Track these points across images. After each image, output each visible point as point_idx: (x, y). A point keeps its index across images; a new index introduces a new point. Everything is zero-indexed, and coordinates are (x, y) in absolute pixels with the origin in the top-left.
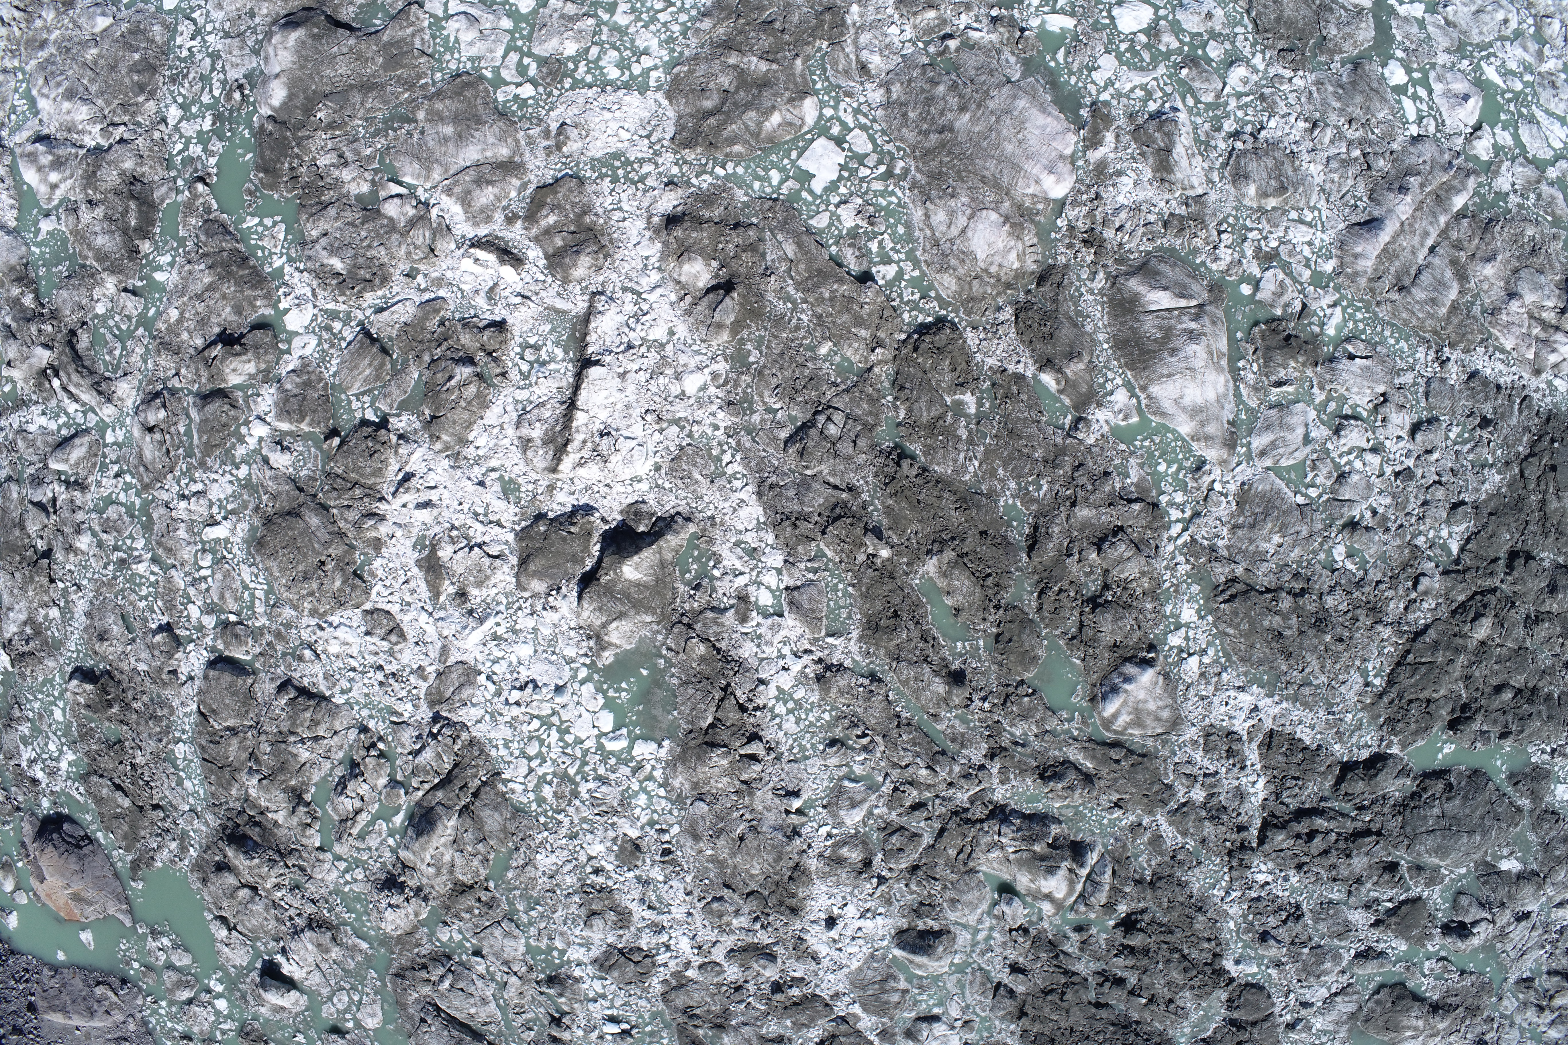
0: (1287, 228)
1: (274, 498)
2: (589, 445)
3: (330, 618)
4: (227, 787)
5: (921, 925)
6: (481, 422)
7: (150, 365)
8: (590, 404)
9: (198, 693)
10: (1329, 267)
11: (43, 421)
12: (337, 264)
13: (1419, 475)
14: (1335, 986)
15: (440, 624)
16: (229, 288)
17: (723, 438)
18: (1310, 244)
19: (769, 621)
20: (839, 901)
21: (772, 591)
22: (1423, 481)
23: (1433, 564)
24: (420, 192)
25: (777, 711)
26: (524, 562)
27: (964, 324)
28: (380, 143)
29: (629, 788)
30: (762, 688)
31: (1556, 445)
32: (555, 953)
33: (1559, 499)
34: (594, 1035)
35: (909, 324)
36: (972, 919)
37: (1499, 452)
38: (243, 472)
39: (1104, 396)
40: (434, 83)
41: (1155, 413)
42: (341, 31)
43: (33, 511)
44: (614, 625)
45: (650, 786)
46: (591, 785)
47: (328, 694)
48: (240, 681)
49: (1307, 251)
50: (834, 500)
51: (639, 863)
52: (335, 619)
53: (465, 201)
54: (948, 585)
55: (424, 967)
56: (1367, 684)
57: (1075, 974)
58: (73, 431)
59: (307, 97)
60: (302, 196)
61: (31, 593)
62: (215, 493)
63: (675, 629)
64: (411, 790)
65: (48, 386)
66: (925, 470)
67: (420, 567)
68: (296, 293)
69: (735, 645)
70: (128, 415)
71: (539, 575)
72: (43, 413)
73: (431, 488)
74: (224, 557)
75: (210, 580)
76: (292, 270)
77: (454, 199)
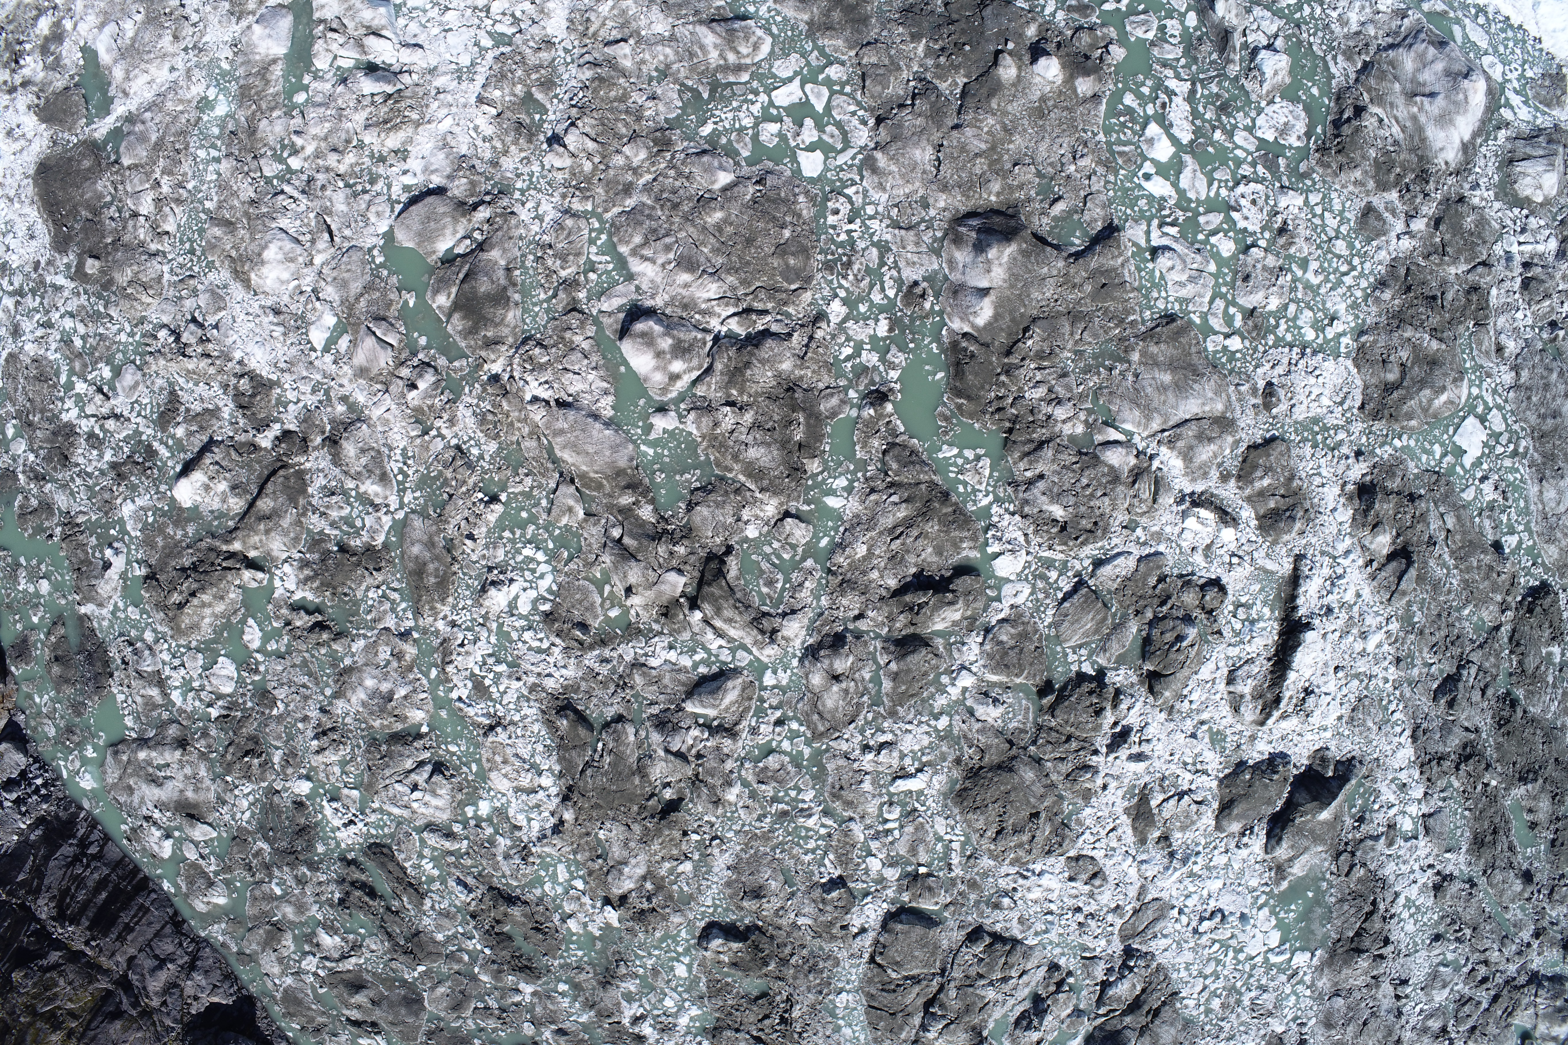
1: (982, 750)
2: (1295, 701)
3: (1031, 867)
4: (897, 1031)
6: (1195, 677)
7: (824, 601)
8: (1302, 665)
9: (873, 946)
11: (670, 655)
12: (1058, 512)
15: (1144, 867)
16: (932, 527)
17: (1391, 689)
19: (1409, 844)
21: (1413, 819)
24: (1136, 439)
25: (1403, 917)
26: (1225, 808)
27: (1558, 586)
28: (1093, 381)
29: (1283, 992)
30: (1396, 900)
35: (1524, 588)
38: (943, 723)
40: (1143, 322)
42: (1049, 249)
46: (1253, 994)
47: (1020, 937)
48: (926, 931)
50: (1466, 741)
52: (1038, 867)
53: (1187, 456)
54: (1534, 806)
58: (716, 670)
59: (1013, 320)
60: (1010, 431)
61: (655, 847)
62: (908, 744)
63: (1342, 858)
64: (1093, 1016)
65: (681, 617)
66: (1525, 712)
67: (1129, 815)
68: (1007, 536)
69: (1381, 866)
70: (795, 656)
71: (1238, 818)
72: (671, 647)
73: (1148, 741)
74: (915, 810)
75: (896, 833)
76: (1002, 511)
77: (1175, 453)
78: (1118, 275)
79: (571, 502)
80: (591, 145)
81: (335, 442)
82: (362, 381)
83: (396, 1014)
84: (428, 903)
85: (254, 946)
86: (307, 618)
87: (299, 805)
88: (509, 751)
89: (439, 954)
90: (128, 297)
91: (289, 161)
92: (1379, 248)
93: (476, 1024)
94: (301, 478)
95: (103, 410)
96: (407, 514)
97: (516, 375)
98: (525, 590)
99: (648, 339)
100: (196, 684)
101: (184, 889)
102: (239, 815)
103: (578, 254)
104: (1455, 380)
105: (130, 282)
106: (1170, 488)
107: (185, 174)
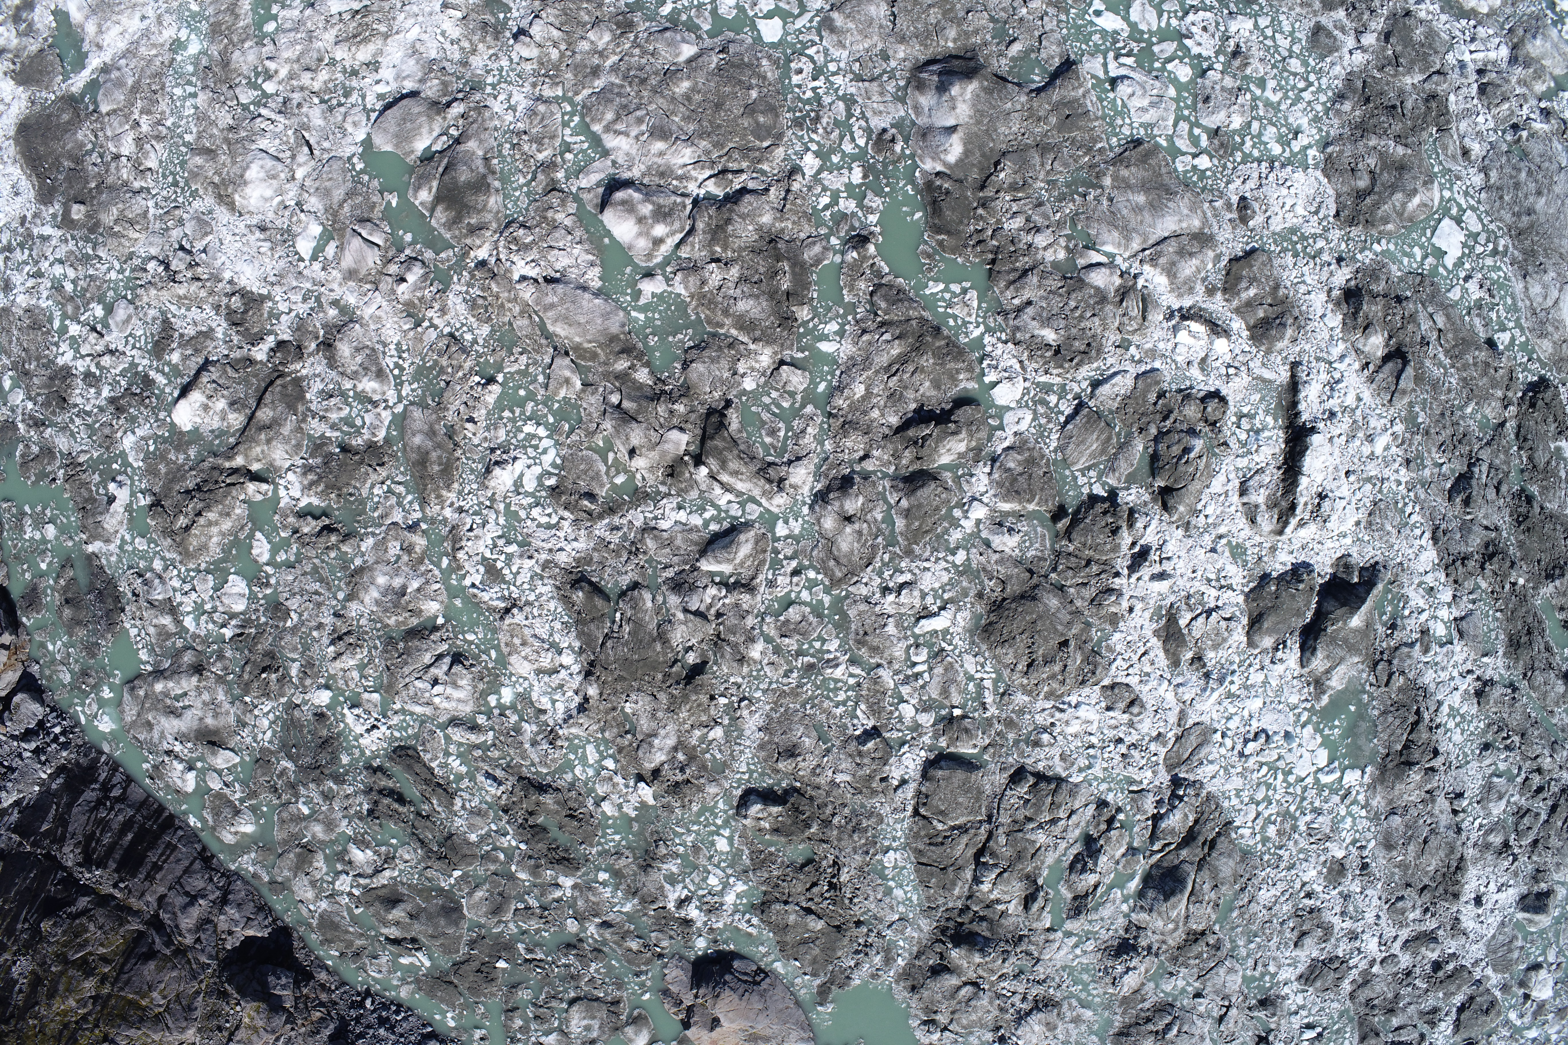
1: (1003, 582)
2: (1310, 507)
3: (1067, 699)
4: (947, 887)
5: (1536, 889)
6: (1207, 491)
7: (828, 446)
8: (1311, 469)
11: (680, 516)
12: (1050, 335)
15: (1181, 690)
16: (927, 361)
17: (1405, 491)
19: (1445, 649)
20: (1484, 881)
21: (1445, 623)
24: (1119, 260)
25: (1449, 727)
26: (1255, 623)
28: (1069, 208)
29: (1339, 815)
30: (1440, 708)
32: (1267, 978)
35: (1523, 383)
38: (960, 557)
40: (1111, 148)
42: (1010, 86)
44: (1336, 669)
45: (1355, 809)
46: (1308, 818)
47: (1064, 775)
48: (967, 776)
50: (1486, 539)
51: (1343, 880)
52: (1073, 699)
53: (1171, 272)
55: (1148, 1020)
58: (727, 525)
59: (983, 155)
60: (993, 262)
61: (684, 715)
62: (927, 582)
63: (1379, 667)
64: (1148, 853)
65: (687, 475)
66: (1542, 508)
67: (1159, 637)
68: (1002, 365)
69: (1420, 674)
70: (804, 503)
71: (1269, 632)
72: (680, 507)
73: (1168, 559)
74: (943, 650)
75: (926, 675)
76: (994, 340)
77: (1158, 270)
78: (1080, 105)
79: (567, 373)
80: (556, 33)
81: (330, 345)
82: (351, 284)
83: (436, 926)
84: (458, 802)
85: (286, 873)
86: (314, 523)
87: (320, 716)
88: (527, 631)
89: (474, 856)
90: (117, 235)
91: (264, 86)
92: (1333, 64)
93: (518, 926)
94: (299, 384)
95: (98, 348)
96: (406, 406)
97: (503, 257)
98: (529, 467)
99: (629, 207)
100: (208, 607)
101: (211, 822)
102: (260, 736)
103: (553, 137)
104: (1425, 183)
105: (116, 222)
106: (1157, 305)
107: (163, 113)
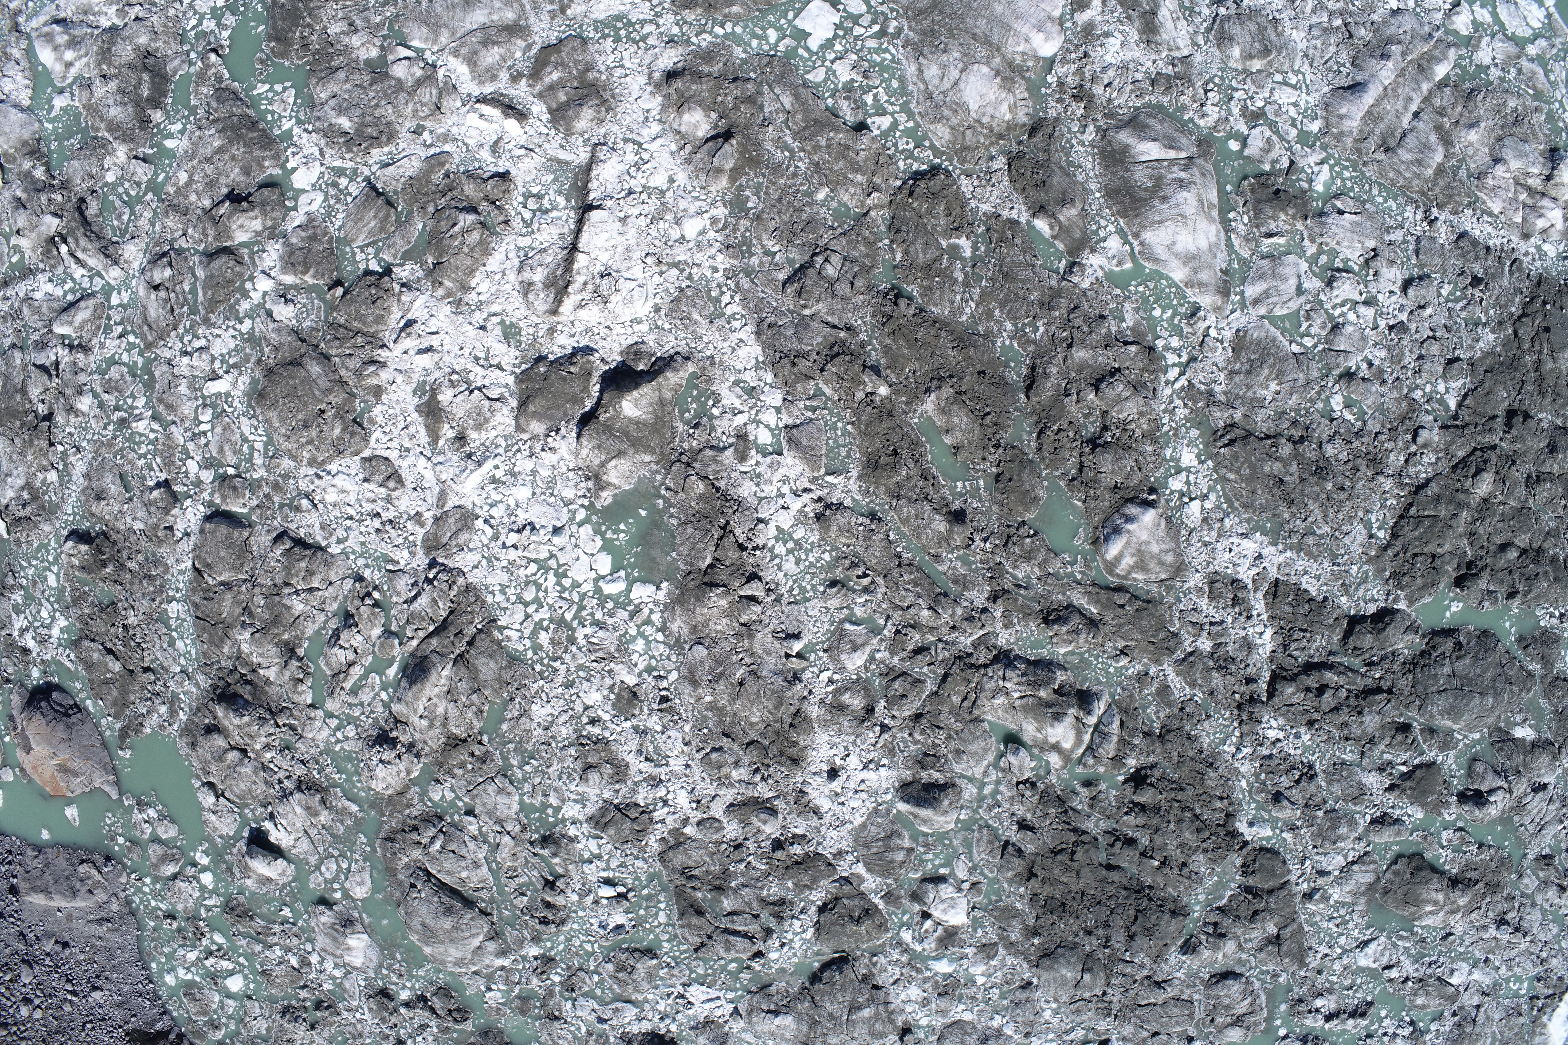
0: (1272, 89)
1: (276, 349)
2: (590, 287)
3: (329, 467)
4: (219, 645)
5: (925, 776)
6: (483, 269)
7: (158, 228)
8: (591, 246)
9: (194, 550)
10: (1315, 127)
11: (49, 288)
12: (345, 123)
13: (1413, 330)
14: (1351, 853)
15: (438, 468)
16: (238, 150)
17: (722, 280)
18: (1295, 105)
19: (768, 459)
20: (841, 752)
21: (771, 430)
22: (1417, 336)
23: (1431, 418)
24: (428, 55)
25: (776, 551)
26: (523, 404)
27: (958, 172)
28: (390, 11)
29: (626, 633)
30: (761, 526)
31: (1548, 307)
32: (550, 811)
33: (1554, 360)
34: (589, 899)
35: (904, 172)
36: (978, 772)
37: (1492, 312)
38: (246, 326)
39: (1097, 242)
41: (1148, 259)
43: (35, 373)
44: (613, 463)
45: (649, 630)
46: (588, 630)
47: (324, 543)
48: (236, 534)
49: (1292, 112)
50: (832, 339)
51: (637, 712)
52: (333, 467)
53: (472, 61)
54: (947, 422)
55: (415, 829)
56: (1371, 536)
57: (1084, 832)
58: (78, 295)
60: (313, 63)
61: (31, 458)
62: (217, 348)
63: (674, 469)
64: (405, 640)
65: (56, 252)
66: (921, 311)
67: (420, 412)
68: (304, 152)
69: (735, 485)
70: (134, 277)
71: (538, 416)
72: (50, 281)
73: (435, 334)
74: (224, 411)
75: (209, 434)
76: (299, 130)
77: (460, 59)
106: (455, 92)
